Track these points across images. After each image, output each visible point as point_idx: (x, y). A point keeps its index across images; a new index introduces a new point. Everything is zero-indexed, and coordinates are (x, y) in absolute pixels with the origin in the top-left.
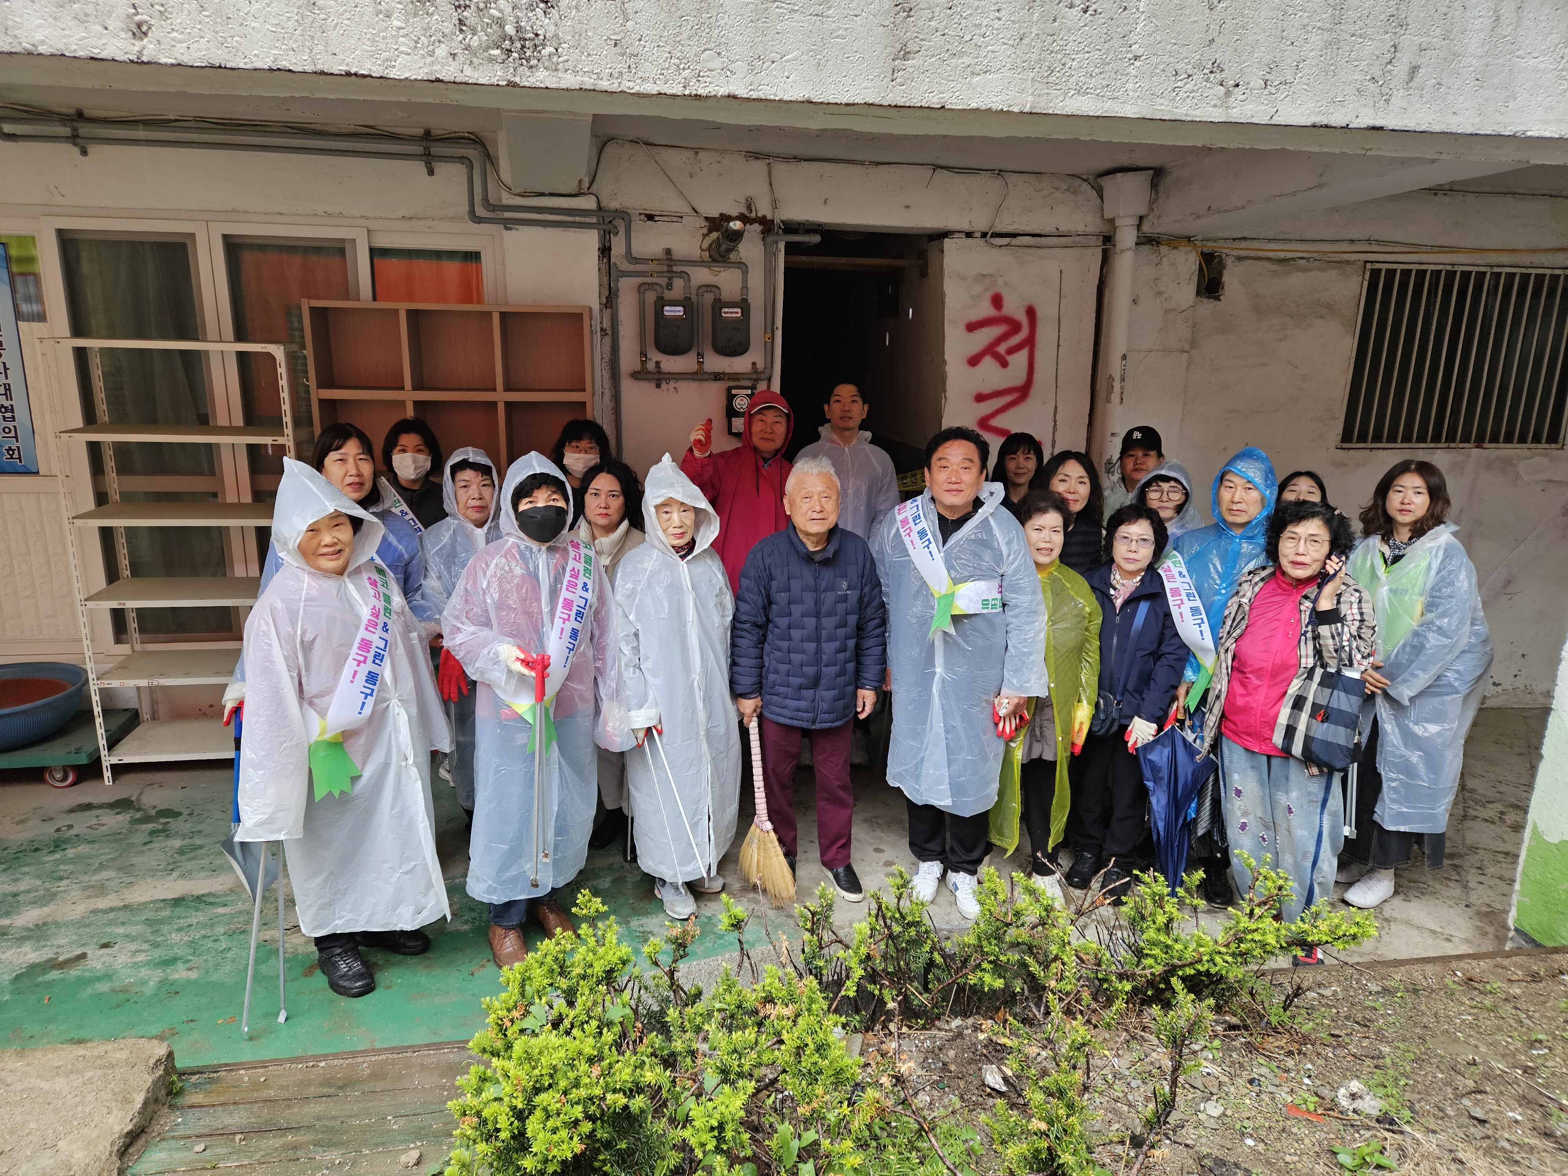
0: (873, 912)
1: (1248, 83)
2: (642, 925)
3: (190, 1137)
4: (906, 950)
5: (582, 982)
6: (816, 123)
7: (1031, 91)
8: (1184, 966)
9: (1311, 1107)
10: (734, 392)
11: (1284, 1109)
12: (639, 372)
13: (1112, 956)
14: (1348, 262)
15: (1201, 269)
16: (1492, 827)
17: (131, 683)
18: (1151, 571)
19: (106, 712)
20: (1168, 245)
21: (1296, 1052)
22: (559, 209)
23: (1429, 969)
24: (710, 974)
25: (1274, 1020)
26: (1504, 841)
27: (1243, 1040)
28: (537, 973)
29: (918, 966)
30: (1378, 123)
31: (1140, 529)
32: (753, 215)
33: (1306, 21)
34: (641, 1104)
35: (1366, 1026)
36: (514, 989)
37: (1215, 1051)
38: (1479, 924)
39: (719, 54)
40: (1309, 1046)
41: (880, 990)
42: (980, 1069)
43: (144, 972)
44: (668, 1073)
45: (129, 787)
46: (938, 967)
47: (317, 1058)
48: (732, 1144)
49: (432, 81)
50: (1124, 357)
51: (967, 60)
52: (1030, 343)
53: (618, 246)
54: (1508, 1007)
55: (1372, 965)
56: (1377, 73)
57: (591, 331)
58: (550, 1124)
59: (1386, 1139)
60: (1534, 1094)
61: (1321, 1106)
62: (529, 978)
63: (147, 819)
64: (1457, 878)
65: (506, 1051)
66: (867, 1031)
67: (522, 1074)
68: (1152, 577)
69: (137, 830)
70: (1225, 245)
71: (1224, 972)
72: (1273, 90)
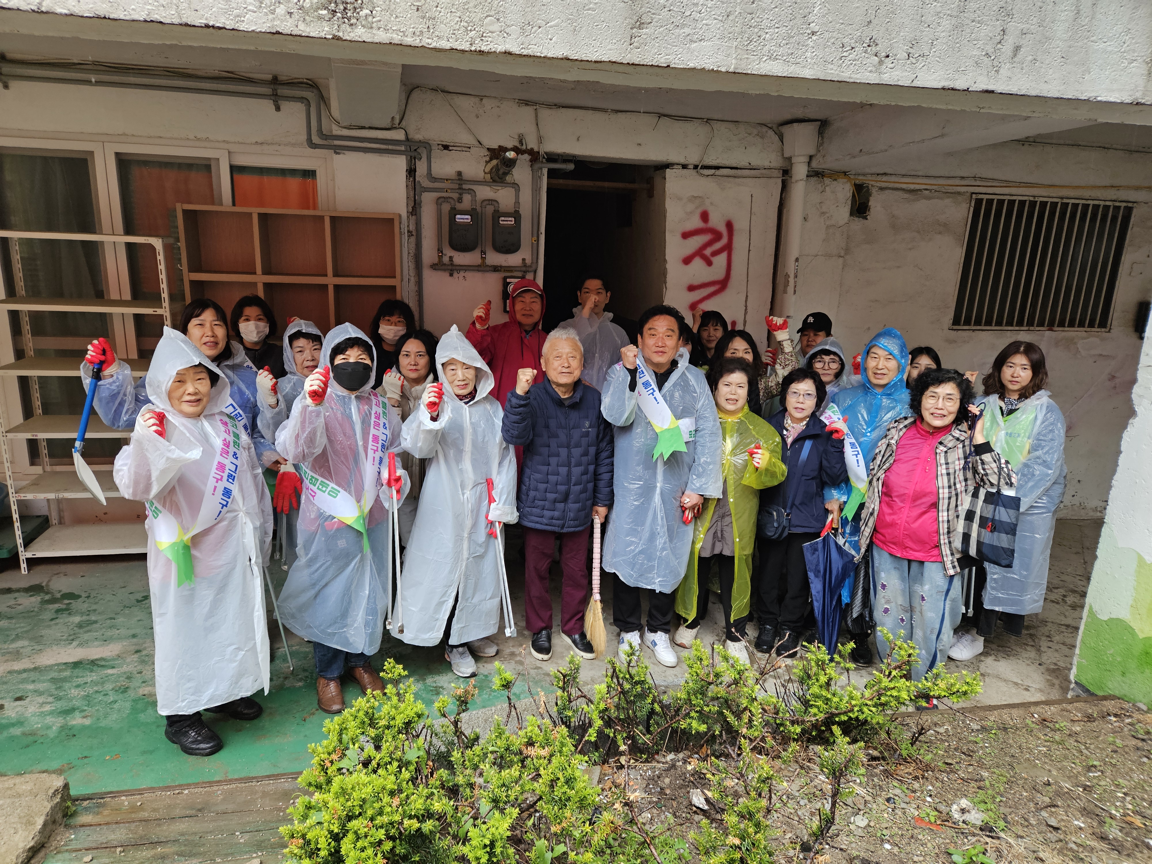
0: (609, 674)
1: (896, 55)
2: (435, 682)
3: (80, 850)
4: (634, 702)
5: (386, 731)
6: (573, 76)
7: (734, 56)
8: (840, 714)
9: (933, 820)
10: (508, 280)
11: (912, 821)
12: (437, 264)
13: (786, 706)
14: (959, 193)
15: (854, 196)
16: (1057, 606)
17: (41, 496)
18: (814, 417)
19: (23, 518)
20: (830, 177)
21: (920, 777)
22: (377, 139)
23: (1015, 712)
24: (486, 721)
25: (904, 753)
26: (1065, 616)
27: (882, 768)
28: (352, 724)
29: (642, 714)
30: (991, 88)
31: (806, 386)
32: (524, 147)
33: (939, 9)
34: (431, 827)
35: (971, 756)
36: (334, 738)
37: (861, 777)
38: (1049, 677)
39: (498, 20)
40: (930, 772)
41: (614, 733)
42: (688, 792)
43: (49, 720)
44: (452, 803)
45: (40, 576)
46: (657, 714)
47: (182, 787)
48: (500, 857)
49: (273, 33)
50: (797, 260)
51: (687, 30)
52: (728, 248)
53: (421, 168)
54: (1072, 741)
55: (973, 710)
56: (991, 51)
57: (401, 232)
58: (359, 844)
59: (987, 843)
60: (1092, 806)
61: (939, 818)
62: (346, 729)
63: (54, 600)
64: (1033, 643)
65: (327, 784)
66: (603, 764)
67: (338, 806)
68: (814, 422)
69: (46, 609)
70: (870, 178)
71: (869, 719)
72: (914, 61)
